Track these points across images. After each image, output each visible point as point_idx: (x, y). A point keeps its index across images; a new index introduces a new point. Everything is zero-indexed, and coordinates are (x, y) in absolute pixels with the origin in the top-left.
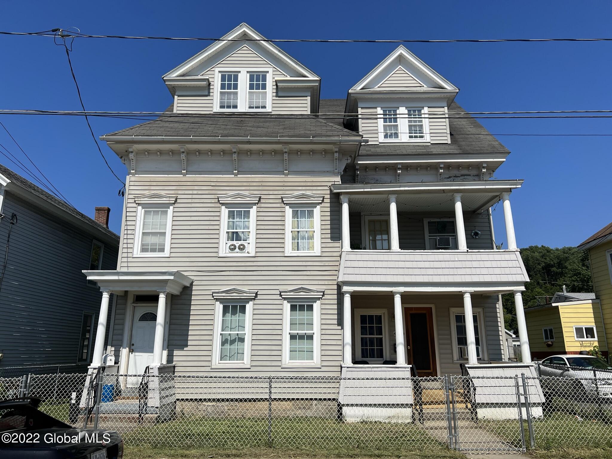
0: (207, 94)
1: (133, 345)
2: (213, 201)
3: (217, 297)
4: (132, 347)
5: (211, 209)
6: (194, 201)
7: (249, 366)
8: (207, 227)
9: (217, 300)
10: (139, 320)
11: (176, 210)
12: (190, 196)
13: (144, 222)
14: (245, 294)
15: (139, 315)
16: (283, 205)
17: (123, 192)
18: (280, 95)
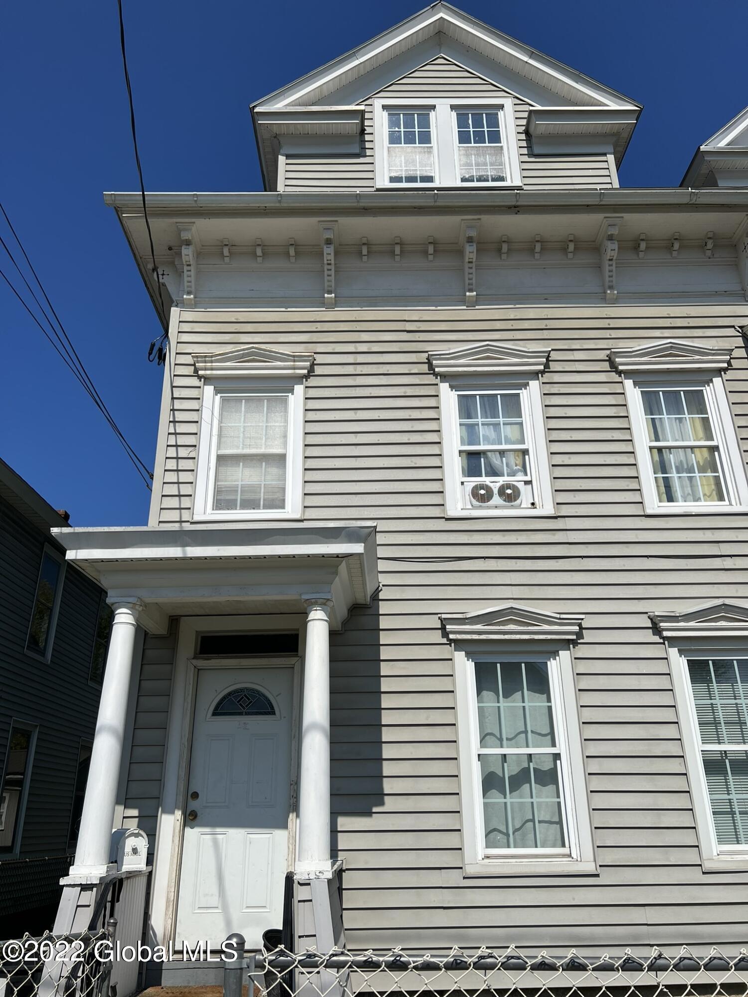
0: (357, 151)
1: (195, 795)
2: (415, 369)
3: (459, 637)
4: (194, 805)
5: (410, 391)
6: (360, 369)
7: (590, 868)
8: (404, 438)
9: (459, 644)
10: (215, 714)
11: (312, 393)
12: (350, 359)
13: (220, 429)
14: (546, 627)
15: (211, 696)
16: (614, 377)
17: (161, 350)
18: (537, 151)
